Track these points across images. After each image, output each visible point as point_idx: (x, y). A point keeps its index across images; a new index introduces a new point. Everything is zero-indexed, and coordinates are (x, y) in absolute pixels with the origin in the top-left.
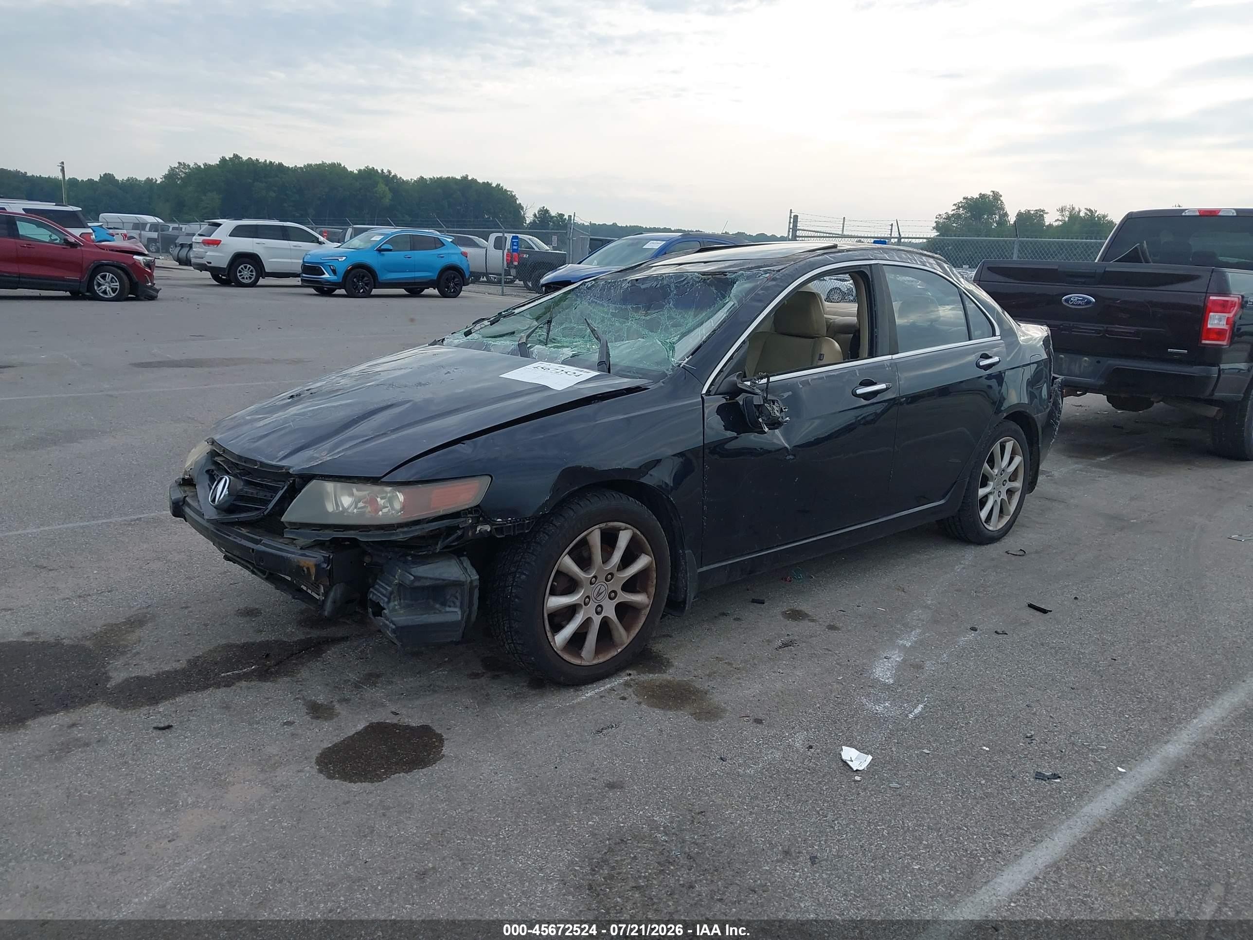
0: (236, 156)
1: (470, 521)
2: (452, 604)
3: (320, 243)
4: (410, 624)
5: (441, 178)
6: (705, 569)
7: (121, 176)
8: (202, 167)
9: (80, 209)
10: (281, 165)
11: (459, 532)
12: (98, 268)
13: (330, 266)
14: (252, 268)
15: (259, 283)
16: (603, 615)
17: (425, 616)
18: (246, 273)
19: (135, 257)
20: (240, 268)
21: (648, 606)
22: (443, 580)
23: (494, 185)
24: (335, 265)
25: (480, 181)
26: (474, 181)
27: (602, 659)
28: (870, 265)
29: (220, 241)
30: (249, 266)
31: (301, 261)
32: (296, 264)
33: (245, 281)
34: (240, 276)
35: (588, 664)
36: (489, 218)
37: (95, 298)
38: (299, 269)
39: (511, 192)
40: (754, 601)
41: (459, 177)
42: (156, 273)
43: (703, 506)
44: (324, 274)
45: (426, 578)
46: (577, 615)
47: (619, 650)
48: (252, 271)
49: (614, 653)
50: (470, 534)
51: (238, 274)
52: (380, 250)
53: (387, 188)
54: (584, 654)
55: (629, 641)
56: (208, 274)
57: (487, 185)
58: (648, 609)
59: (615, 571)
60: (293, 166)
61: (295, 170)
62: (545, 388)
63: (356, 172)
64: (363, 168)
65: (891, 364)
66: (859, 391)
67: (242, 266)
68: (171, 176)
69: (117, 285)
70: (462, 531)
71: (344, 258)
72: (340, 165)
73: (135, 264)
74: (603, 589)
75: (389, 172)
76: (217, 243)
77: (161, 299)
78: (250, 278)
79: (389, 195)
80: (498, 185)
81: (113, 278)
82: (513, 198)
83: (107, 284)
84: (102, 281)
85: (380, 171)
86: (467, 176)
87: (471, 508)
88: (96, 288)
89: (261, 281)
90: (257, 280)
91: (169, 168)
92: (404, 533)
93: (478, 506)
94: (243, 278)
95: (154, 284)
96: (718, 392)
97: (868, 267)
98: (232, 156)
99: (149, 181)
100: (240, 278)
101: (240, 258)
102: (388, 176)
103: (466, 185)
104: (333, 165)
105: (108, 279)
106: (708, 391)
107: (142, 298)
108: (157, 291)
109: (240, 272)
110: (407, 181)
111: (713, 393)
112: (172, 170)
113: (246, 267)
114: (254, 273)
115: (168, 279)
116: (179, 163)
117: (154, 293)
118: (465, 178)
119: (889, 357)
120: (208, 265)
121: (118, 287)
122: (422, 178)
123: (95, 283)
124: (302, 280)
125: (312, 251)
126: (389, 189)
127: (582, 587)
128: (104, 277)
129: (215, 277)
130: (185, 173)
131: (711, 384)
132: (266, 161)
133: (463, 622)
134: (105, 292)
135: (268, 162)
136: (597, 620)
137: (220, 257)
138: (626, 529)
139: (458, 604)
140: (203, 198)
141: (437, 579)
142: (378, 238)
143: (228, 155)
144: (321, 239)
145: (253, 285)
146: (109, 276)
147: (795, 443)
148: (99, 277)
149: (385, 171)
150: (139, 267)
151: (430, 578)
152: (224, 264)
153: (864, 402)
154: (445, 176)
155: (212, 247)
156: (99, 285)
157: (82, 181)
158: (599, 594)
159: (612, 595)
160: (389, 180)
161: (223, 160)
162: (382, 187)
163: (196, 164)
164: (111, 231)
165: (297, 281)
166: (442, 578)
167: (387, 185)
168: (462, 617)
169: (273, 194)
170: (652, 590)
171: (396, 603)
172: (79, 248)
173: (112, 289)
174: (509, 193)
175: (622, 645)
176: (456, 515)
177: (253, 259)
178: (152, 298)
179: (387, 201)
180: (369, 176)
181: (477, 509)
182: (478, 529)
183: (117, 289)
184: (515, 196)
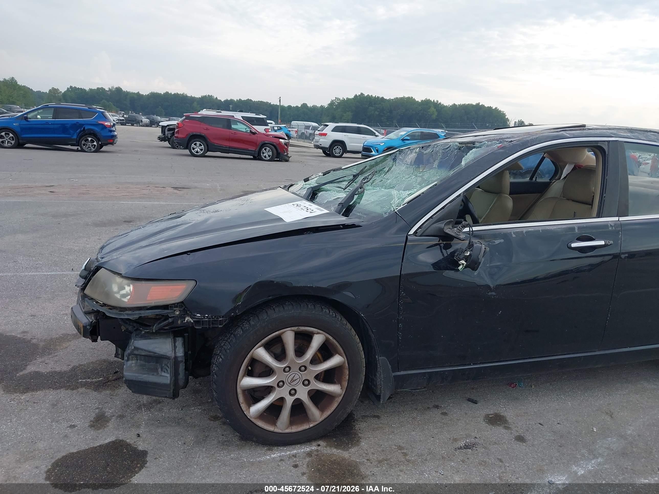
0: (362, 94)
1: (178, 313)
2: (166, 371)
3: (377, 136)
4: (134, 379)
5: (464, 104)
6: (402, 373)
7: (310, 105)
8: (346, 99)
9: (266, 117)
10: (383, 98)
11: (170, 320)
12: (264, 145)
13: (376, 148)
14: (341, 148)
15: (343, 156)
16: (296, 397)
17: (145, 376)
18: (337, 151)
19: (281, 140)
20: (335, 148)
21: (340, 395)
22: (155, 353)
23: (494, 108)
24: (378, 147)
25: (486, 106)
26: (483, 106)
27: (295, 429)
28: (609, 141)
29: (327, 134)
30: (339, 147)
31: (363, 145)
32: (359, 146)
33: (336, 155)
34: (335, 152)
35: (280, 431)
36: (489, 125)
37: (261, 159)
38: (361, 149)
39: (503, 112)
40: (469, 400)
41: (474, 104)
42: (290, 149)
43: (398, 324)
44: (372, 152)
45: (142, 349)
46: (271, 394)
47: (311, 425)
48: (340, 150)
49: (306, 427)
50: (179, 322)
51: (334, 151)
52: (403, 140)
53: (435, 109)
54: (279, 423)
55: (321, 420)
56: (321, 151)
57: (490, 108)
58: (341, 398)
59: (308, 365)
60: (389, 98)
61: (389, 100)
62: (280, 219)
63: (420, 101)
64: (424, 99)
65: (615, 224)
66: (573, 245)
67: (336, 147)
68: (332, 104)
69: (270, 153)
70: (172, 319)
71: (383, 144)
72: (413, 98)
73: (280, 144)
74: (297, 377)
75: (437, 101)
76: (325, 135)
77: (290, 161)
78: (339, 153)
79: (436, 114)
80: (496, 108)
81: (269, 150)
82: (504, 115)
83: (267, 153)
84: (264, 151)
85: (432, 101)
86: (479, 103)
87: (178, 303)
88: (262, 154)
89: (345, 155)
90: (342, 154)
91: (331, 100)
92: (128, 314)
93: (182, 302)
94: (336, 153)
95: (288, 154)
96: (425, 234)
97: (607, 143)
98: (360, 94)
99: (322, 107)
100: (334, 153)
101: (336, 143)
102: (436, 103)
103: (478, 108)
104: (409, 98)
105: (267, 150)
106: (416, 232)
107: (283, 161)
108: (289, 157)
109: (335, 150)
110: (446, 106)
111: (419, 234)
112: (332, 101)
113: (338, 147)
114: (341, 151)
115: (305, 152)
116: (336, 98)
117: (287, 158)
118: (478, 104)
119: (616, 219)
120: (320, 146)
121: (271, 155)
122: (454, 104)
123: (262, 152)
124: (362, 155)
125: (369, 139)
126: (436, 110)
127: (276, 374)
128: (265, 149)
129: (324, 152)
130: (338, 103)
131: (420, 227)
132: (376, 96)
133: (172, 385)
134: (265, 157)
135: (377, 97)
136: (290, 400)
137: (326, 142)
138: (318, 333)
139: (169, 371)
140: (344, 115)
141: (150, 352)
142: (403, 133)
143: (359, 94)
144: (377, 133)
145: (340, 157)
146: (268, 149)
147: (498, 282)
148: (263, 149)
149: (435, 101)
150: (281, 145)
151: (145, 350)
152: (327, 145)
153: (578, 254)
154: (467, 103)
155: (323, 137)
156: (263, 153)
157: (294, 107)
158: (293, 380)
159: (306, 383)
160: (437, 105)
161: (356, 96)
162: (433, 109)
163: (343, 98)
164: (289, 129)
165: (359, 156)
166: (153, 351)
167: (435, 108)
168: (171, 381)
169: (377, 113)
170: (345, 384)
171: (134, 362)
172: (256, 135)
173: (269, 155)
174: (502, 112)
175: (314, 421)
176: (166, 307)
177: (341, 143)
178: (287, 161)
179: (434, 117)
180: (427, 103)
181: (180, 304)
182: (186, 319)
183: (270, 155)
184: (505, 114)
